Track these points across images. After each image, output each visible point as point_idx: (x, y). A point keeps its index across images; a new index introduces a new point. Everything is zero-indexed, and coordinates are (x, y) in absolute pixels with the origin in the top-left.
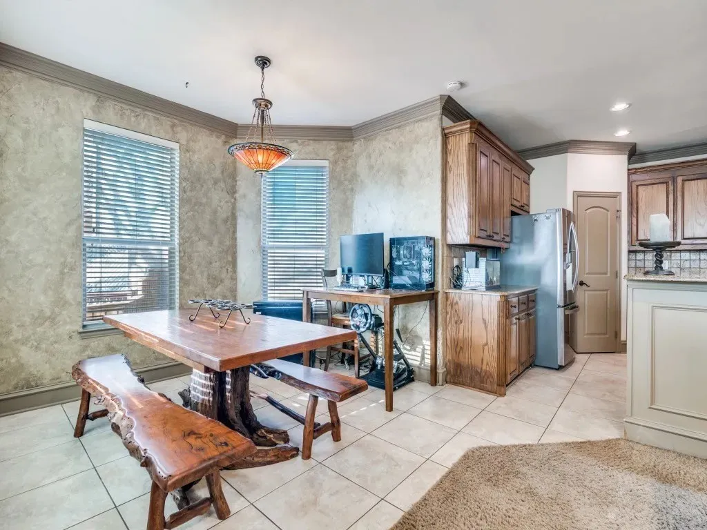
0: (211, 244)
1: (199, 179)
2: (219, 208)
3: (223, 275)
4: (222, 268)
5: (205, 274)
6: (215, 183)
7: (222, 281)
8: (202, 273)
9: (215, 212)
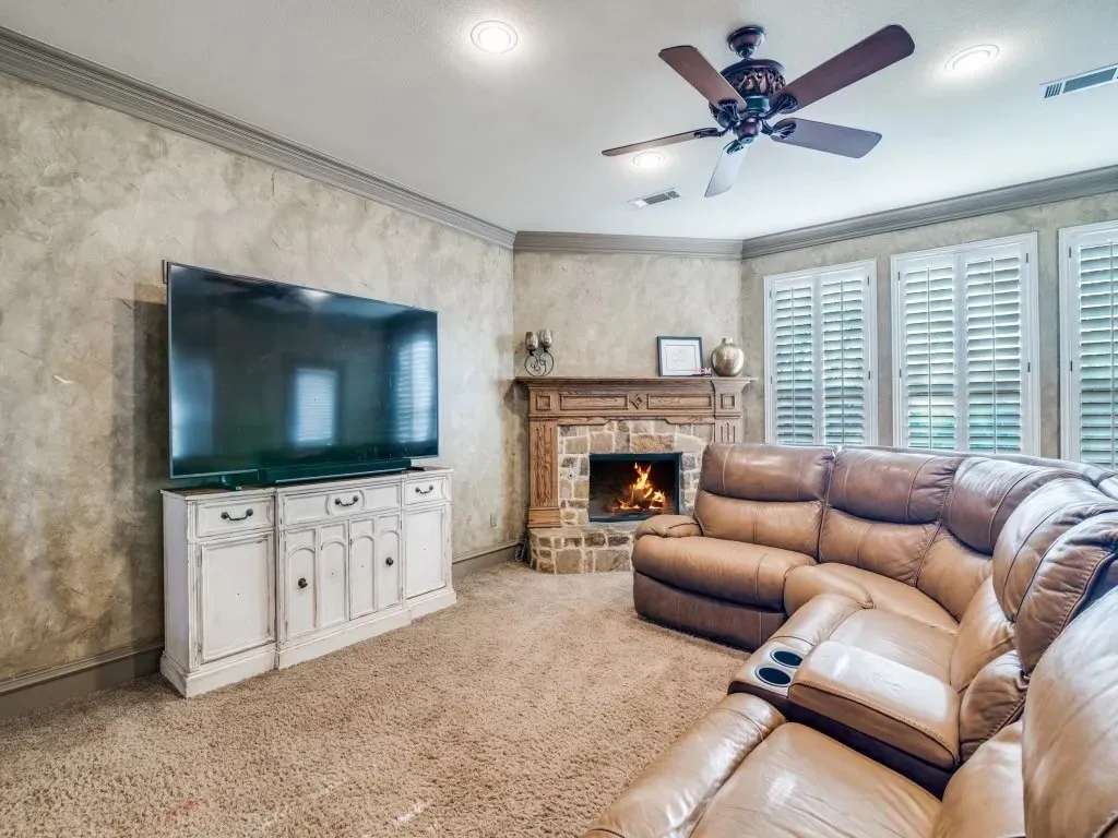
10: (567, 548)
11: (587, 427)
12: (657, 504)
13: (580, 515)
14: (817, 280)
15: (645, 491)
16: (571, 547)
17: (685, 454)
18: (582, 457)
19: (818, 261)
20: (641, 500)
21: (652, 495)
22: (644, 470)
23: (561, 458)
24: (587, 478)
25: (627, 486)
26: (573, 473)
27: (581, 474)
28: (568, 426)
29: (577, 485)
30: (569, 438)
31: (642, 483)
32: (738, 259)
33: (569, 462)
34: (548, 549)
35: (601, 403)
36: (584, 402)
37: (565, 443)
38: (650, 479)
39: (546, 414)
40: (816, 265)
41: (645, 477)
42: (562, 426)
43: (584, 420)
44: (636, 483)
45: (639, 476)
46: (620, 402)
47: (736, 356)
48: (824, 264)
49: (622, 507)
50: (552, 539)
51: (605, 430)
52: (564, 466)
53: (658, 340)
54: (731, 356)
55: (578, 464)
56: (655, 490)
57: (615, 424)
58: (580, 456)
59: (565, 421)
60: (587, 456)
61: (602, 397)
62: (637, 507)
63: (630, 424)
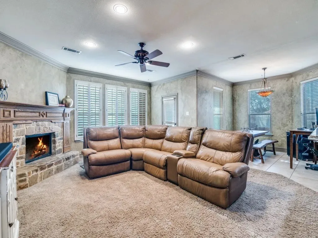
0: (282, 113)
1: (277, 95)
2: (286, 102)
3: (288, 123)
4: (287, 121)
5: (281, 122)
6: (284, 94)
7: (287, 125)
8: (279, 122)
9: (284, 103)
10: (33, 175)
11: (25, 124)
12: (45, 149)
13: (22, 162)
14: (89, 85)
15: (41, 146)
16: (35, 173)
17: (56, 132)
18: (23, 138)
19: (89, 80)
20: (40, 149)
21: (43, 147)
22: (41, 139)
23: (14, 138)
24: (24, 146)
25: (36, 145)
26: (19, 145)
27: (22, 144)
28: (16, 124)
29: (20, 150)
30: (17, 129)
31: (40, 144)
32: (66, 72)
33: (17, 140)
34: (25, 178)
35: (30, 114)
36: (24, 114)
37: (16, 132)
38: (42, 142)
39: (9, 119)
40: (89, 81)
41: (41, 141)
42: (14, 124)
43: (24, 122)
44: (39, 144)
45: (40, 142)
46: (38, 114)
47: (71, 102)
48: (91, 81)
49: (35, 153)
50: (27, 173)
51: (31, 126)
52: (15, 142)
53: (46, 93)
54: (70, 102)
55: (21, 141)
56: (44, 145)
57: (35, 122)
58: (22, 137)
59: (16, 122)
60: (24, 137)
61: (31, 112)
62: (39, 152)
63: (40, 123)
